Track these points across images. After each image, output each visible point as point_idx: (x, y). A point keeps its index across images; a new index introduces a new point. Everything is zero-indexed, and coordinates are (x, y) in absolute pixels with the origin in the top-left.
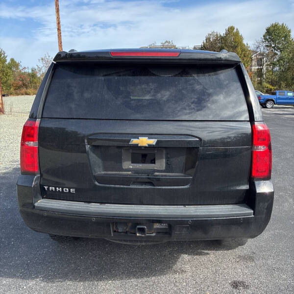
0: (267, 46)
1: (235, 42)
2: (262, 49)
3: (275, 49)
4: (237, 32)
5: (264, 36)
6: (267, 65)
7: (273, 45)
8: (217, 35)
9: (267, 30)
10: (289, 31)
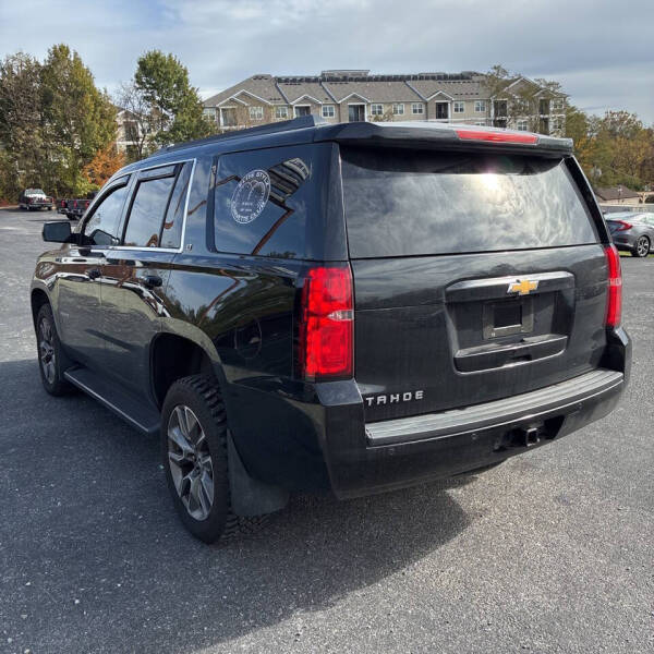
0: (146, 98)
1: (77, 83)
2: (136, 104)
3: (162, 107)
4: (78, 61)
5: (137, 76)
6: (152, 139)
7: (158, 98)
8: (28, 61)
9: (140, 63)
10: (185, 72)
